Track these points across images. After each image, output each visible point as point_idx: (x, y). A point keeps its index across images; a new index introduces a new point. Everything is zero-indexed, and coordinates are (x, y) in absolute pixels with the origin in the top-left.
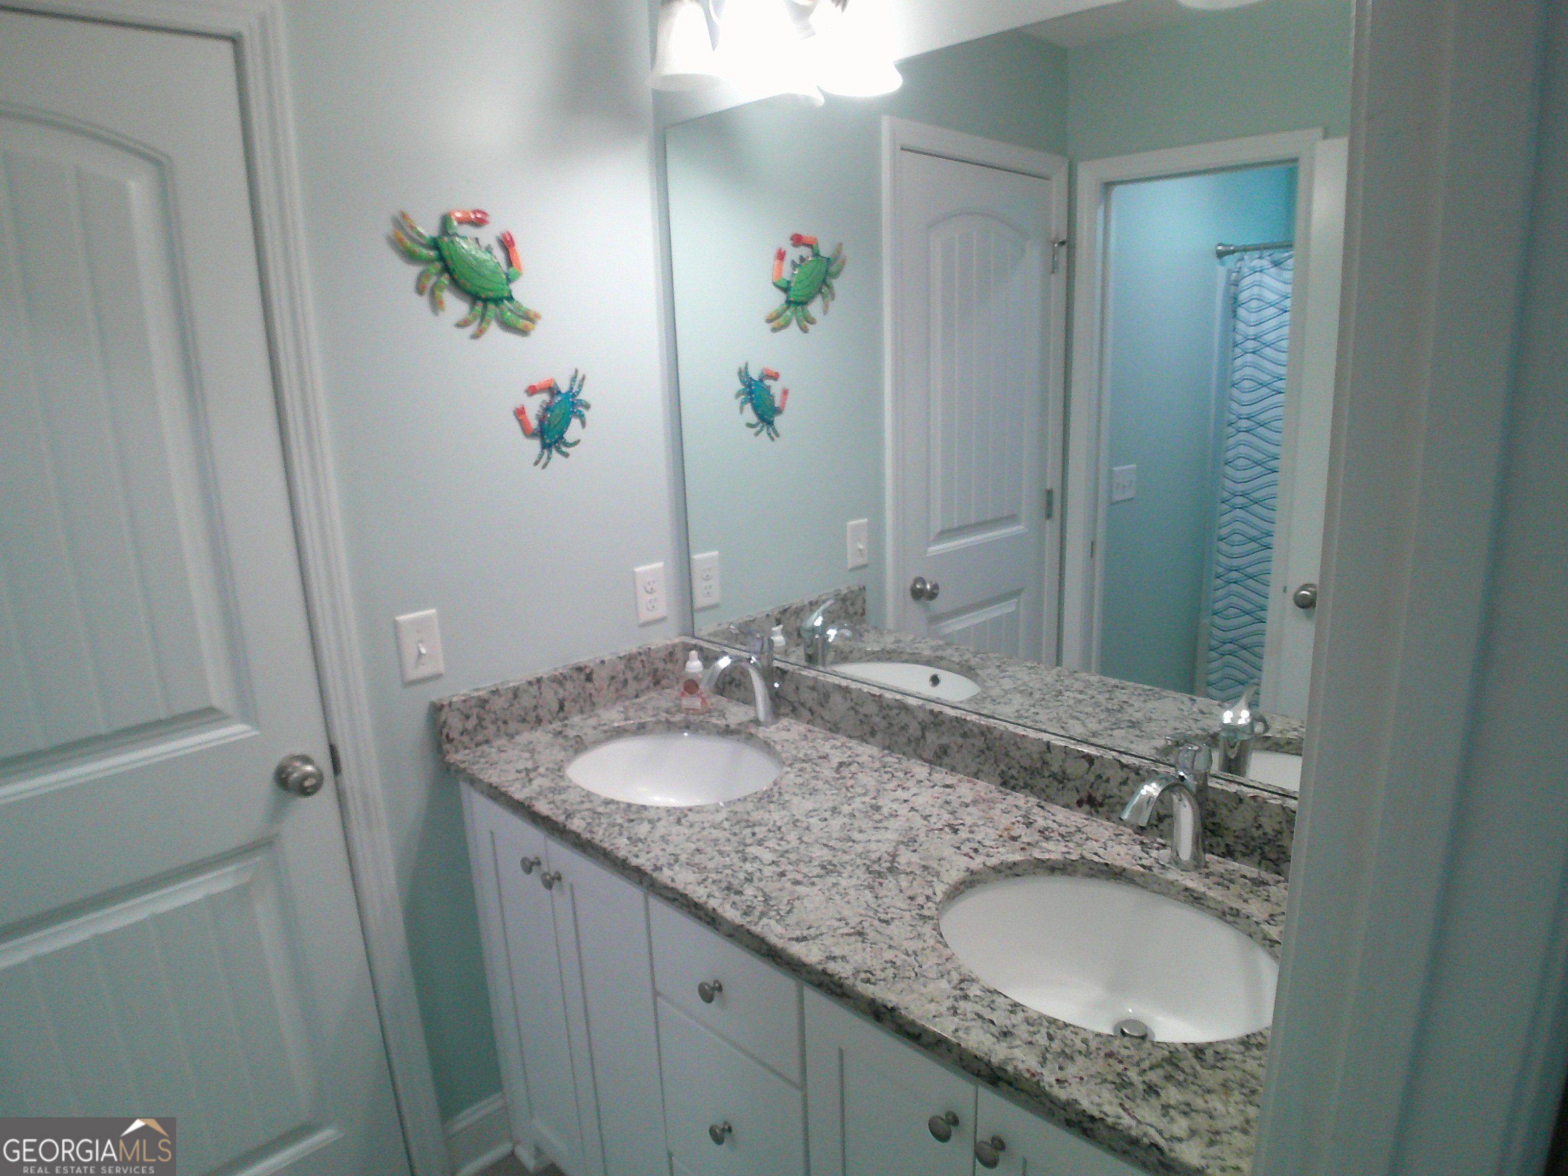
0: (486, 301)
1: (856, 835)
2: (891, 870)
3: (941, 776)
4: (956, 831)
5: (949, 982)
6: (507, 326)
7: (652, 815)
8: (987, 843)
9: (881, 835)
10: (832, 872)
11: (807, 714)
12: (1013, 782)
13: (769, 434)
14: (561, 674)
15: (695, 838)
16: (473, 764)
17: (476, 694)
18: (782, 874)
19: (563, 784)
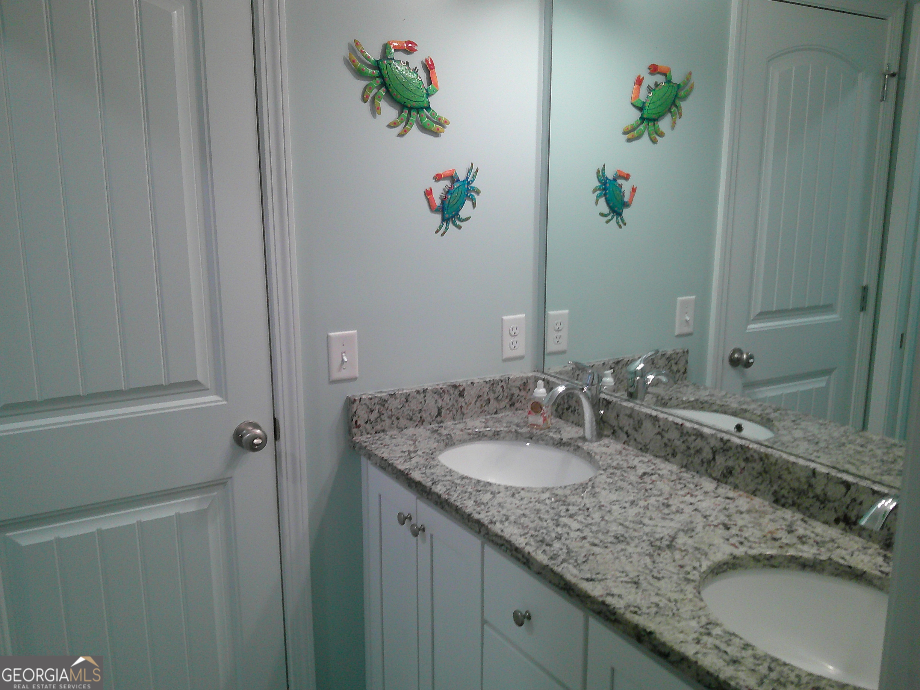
0: (410, 109)
1: (646, 521)
2: (669, 547)
3: (725, 490)
4: (728, 528)
5: (698, 623)
6: (424, 129)
7: (495, 489)
8: (752, 539)
9: (667, 523)
10: (622, 541)
11: (624, 437)
12: (783, 501)
13: (618, 223)
14: (441, 388)
15: (523, 507)
16: (372, 444)
17: (379, 395)
18: (584, 538)
19: (433, 463)
